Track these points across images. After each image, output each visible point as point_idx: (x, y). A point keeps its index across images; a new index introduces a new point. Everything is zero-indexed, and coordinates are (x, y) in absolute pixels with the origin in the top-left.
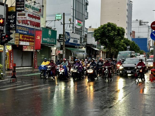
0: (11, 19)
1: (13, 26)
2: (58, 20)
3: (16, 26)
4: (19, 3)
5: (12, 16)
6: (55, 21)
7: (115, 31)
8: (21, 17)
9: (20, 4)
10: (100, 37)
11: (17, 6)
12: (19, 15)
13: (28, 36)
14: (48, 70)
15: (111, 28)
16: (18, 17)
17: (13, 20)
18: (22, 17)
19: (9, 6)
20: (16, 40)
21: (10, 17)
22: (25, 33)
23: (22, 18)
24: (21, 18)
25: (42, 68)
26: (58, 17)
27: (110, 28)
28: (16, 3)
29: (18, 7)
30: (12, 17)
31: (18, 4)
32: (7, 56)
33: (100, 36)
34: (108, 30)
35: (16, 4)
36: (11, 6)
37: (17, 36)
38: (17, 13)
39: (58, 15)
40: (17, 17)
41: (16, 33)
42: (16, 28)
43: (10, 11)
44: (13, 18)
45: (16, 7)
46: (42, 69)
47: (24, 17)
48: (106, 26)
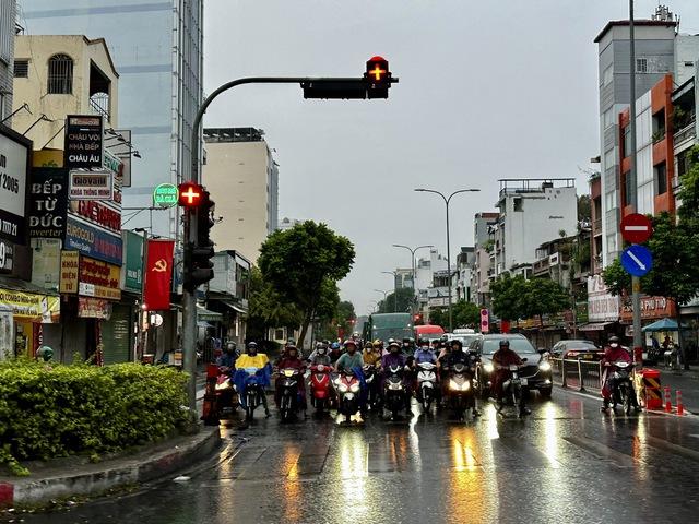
0: (44, 197)
1: (55, 224)
2: (164, 207)
3: (64, 221)
4: (80, 137)
5: (52, 183)
6: (151, 209)
7: (330, 250)
8: (87, 188)
9: (84, 143)
10: (283, 270)
11: (71, 146)
12: (78, 181)
13: (91, 261)
14: (287, 384)
15: (318, 237)
16: (75, 188)
17: (53, 199)
18: (93, 188)
19: (37, 147)
20: (65, 276)
21: (42, 189)
22: (87, 248)
23: (93, 193)
24: (87, 192)
25: (252, 378)
26: (165, 196)
27: (315, 239)
28: (66, 137)
29: (77, 153)
30: (51, 187)
31: (77, 142)
32: (24, 338)
33: (284, 265)
34: (311, 246)
35: (67, 141)
36: (44, 148)
37: (69, 259)
38: (72, 174)
39: (164, 191)
40: (72, 187)
41: (63, 249)
42: (64, 228)
43: (38, 164)
44: (54, 192)
45: (68, 152)
46: (253, 382)
47: (100, 191)
48: (304, 233)
